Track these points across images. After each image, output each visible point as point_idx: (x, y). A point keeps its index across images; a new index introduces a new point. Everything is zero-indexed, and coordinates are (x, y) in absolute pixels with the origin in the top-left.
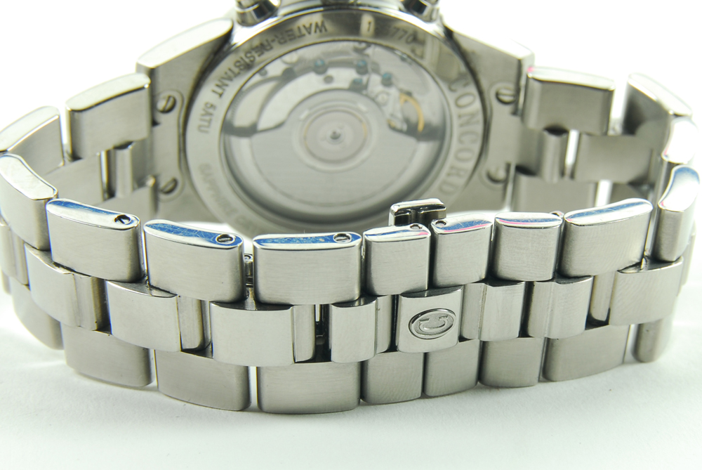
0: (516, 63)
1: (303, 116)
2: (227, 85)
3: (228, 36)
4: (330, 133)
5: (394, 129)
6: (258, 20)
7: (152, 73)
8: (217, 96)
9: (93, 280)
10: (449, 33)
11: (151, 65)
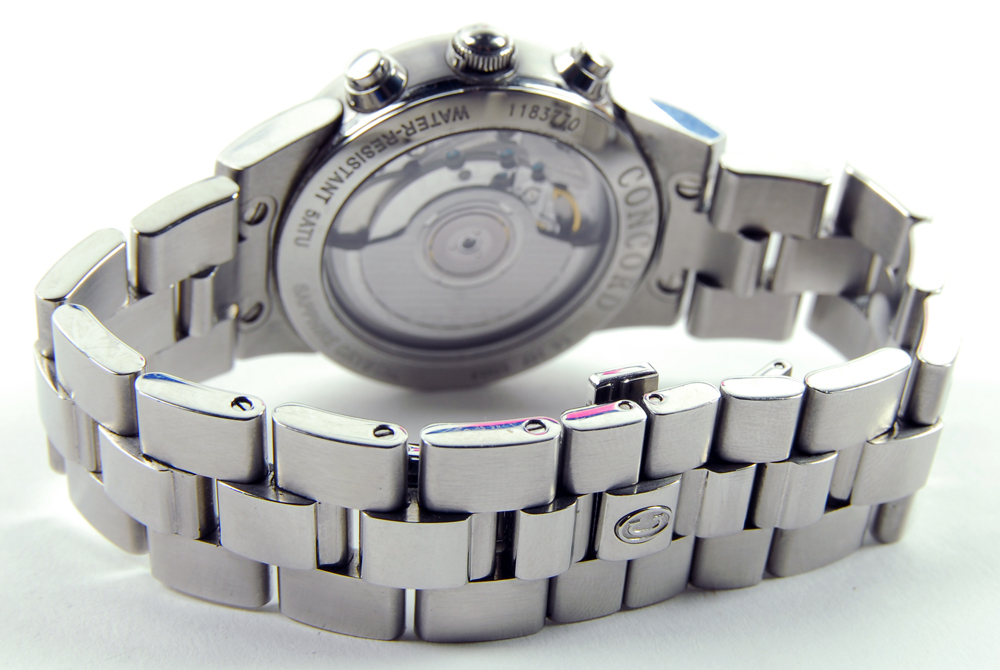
0: (705, 150)
1: (429, 222)
2: (335, 188)
3: (337, 124)
4: (461, 241)
5: (543, 232)
6: (380, 105)
7: (238, 176)
8: (322, 202)
9: (198, 480)
10: (620, 113)
11: (237, 166)
